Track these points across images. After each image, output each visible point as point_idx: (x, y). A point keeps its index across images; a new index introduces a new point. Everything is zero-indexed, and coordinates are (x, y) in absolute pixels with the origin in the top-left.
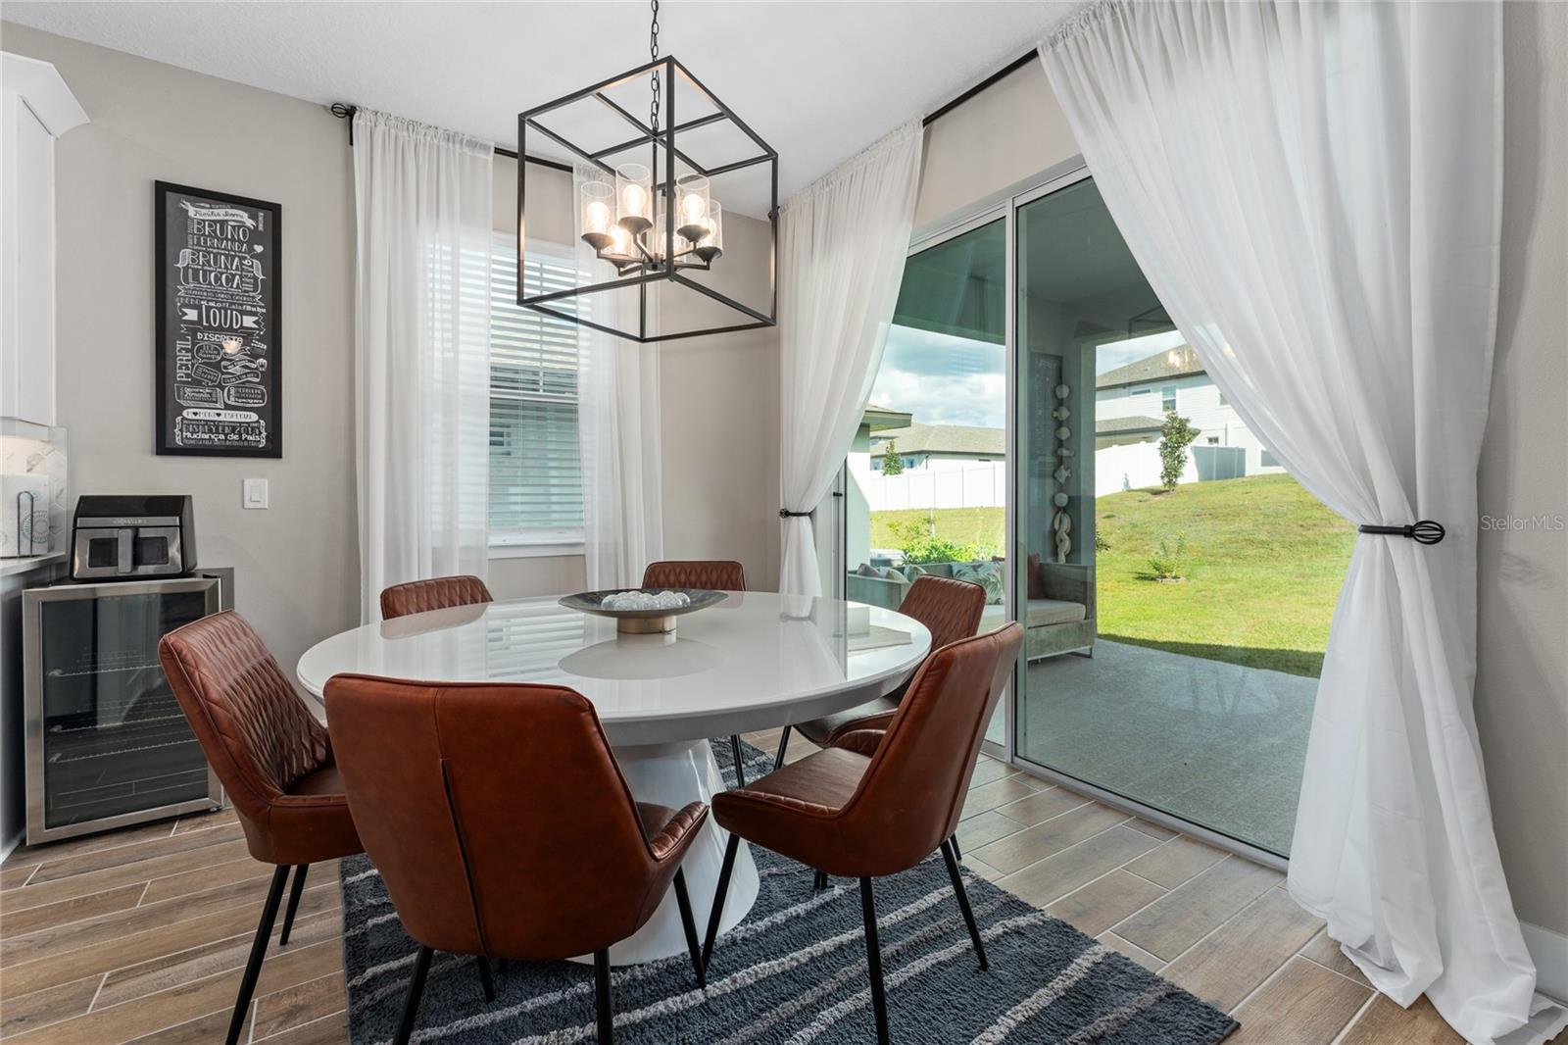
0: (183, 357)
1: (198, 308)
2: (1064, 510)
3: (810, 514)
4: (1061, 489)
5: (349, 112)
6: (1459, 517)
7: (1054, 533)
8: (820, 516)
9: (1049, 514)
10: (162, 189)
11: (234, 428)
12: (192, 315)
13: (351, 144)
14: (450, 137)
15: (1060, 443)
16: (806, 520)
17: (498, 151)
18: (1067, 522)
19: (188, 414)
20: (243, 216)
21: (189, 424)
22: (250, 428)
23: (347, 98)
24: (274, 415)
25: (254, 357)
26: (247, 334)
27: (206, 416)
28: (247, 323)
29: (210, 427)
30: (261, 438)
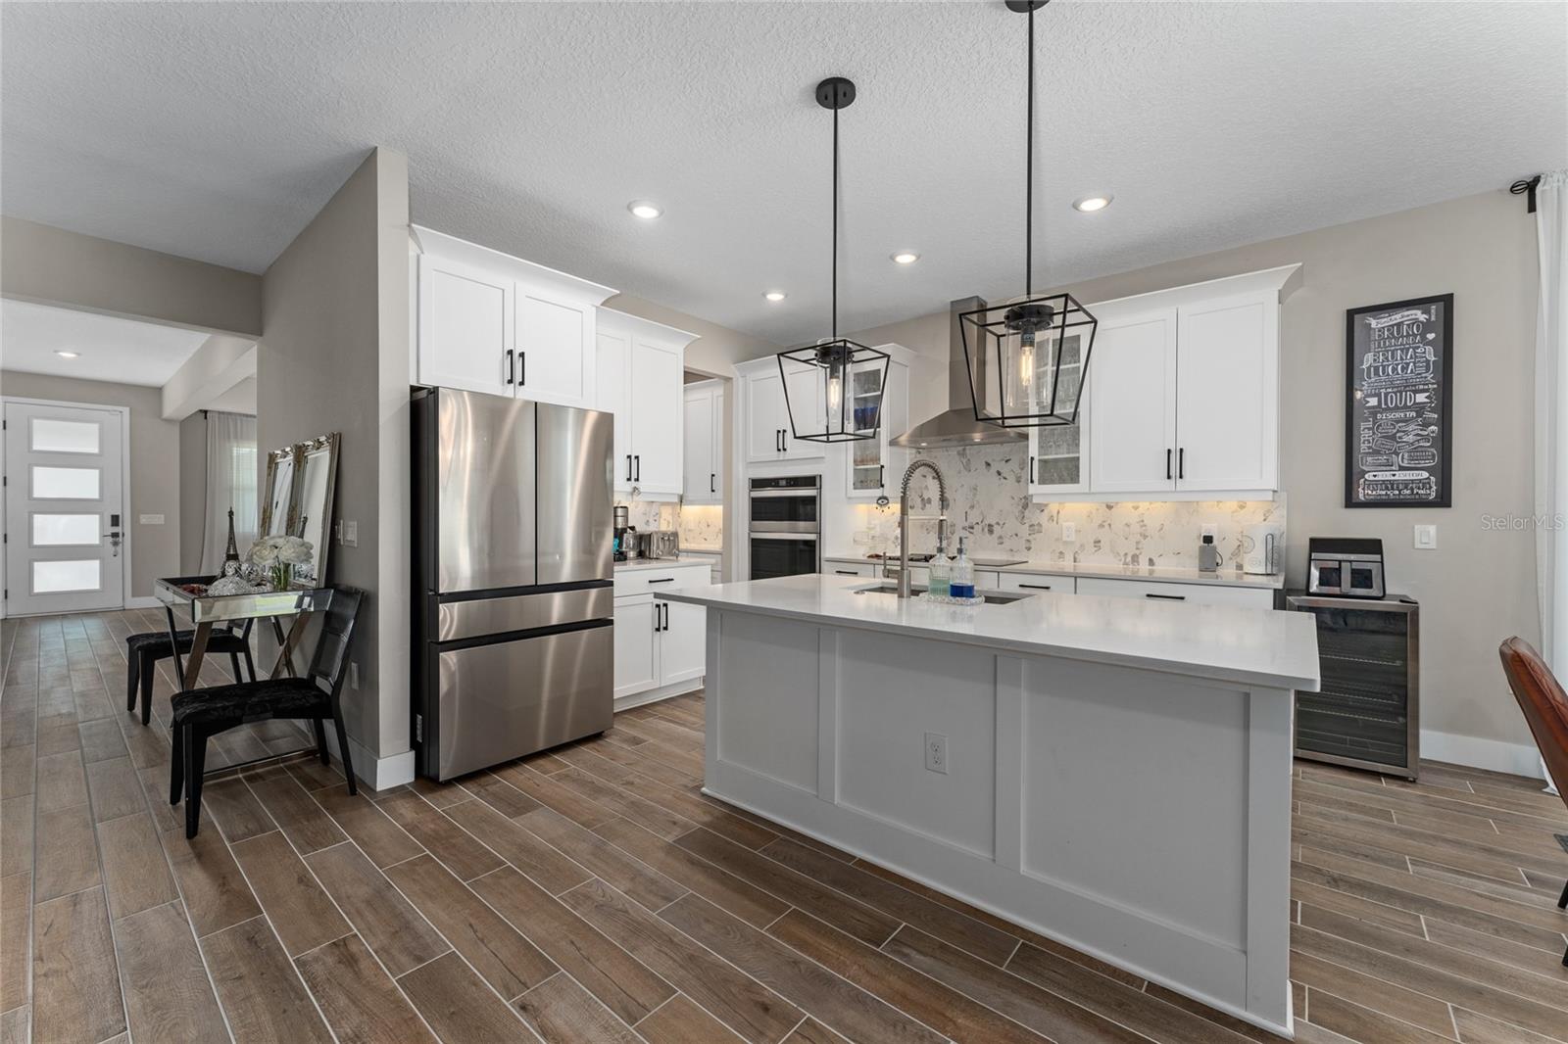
0: (1366, 435)
1: (1378, 395)
5: (1533, 184)
10: (1352, 314)
11: (1408, 484)
12: (1375, 401)
19: (1368, 476)
20: (1416, 314)
21: (1370, 484)
23: (1531, 172)
24: (1444, 472)
25: (1426, 425)
26: (1420, 409)
27: (1383, 476)
28: (1421, 398)
29: (1387, 485)
30: (1431, 491)
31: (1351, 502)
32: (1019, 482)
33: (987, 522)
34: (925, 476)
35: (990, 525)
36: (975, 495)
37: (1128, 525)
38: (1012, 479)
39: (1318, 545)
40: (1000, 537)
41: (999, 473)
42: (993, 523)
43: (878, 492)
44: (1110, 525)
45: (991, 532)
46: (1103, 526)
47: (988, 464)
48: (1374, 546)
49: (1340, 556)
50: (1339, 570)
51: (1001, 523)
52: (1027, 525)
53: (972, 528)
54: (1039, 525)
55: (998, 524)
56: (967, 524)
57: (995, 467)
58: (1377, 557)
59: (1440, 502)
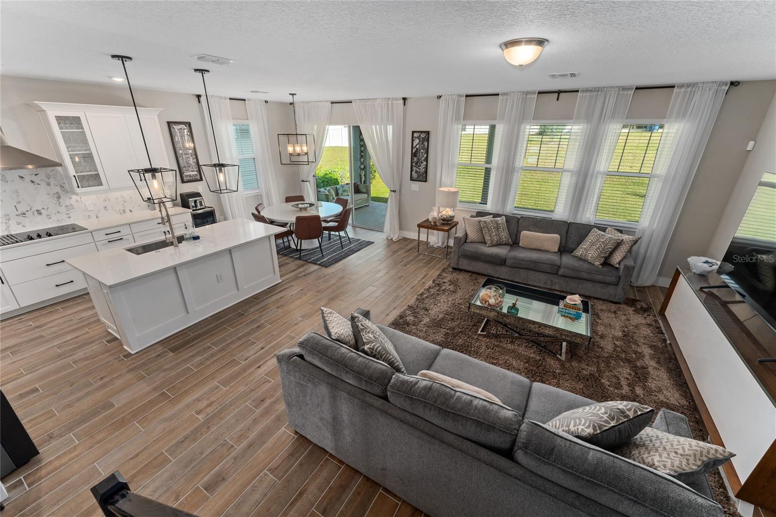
0: (181, 161)
1: (181, 150)
2: (363, 169)
4: (362, 164)
5: (199, 96)
6: (397, 190)
7: (361, 175)
8: (311, 181)
9: (359, 170)
10: (169, 123)
11: (193, 175)
12: (180, 152)
13: (200, 102)
14: (220, 98)
15: (362, 152)
17: (230, 99)
18: (363, 172)
19: (185, 174)
20: (184, 126)
21: (187, 176)
22: (197, 175)
24: (199, 171)
25: (193, 159)
26: (191, 154)
27: (188, 173)
29: (190, 176)
30: (198, 177)
31: (184, 182)
32: (49, 185)
33: (35, 209)
37: (117, 199)
39: (183, 196)
41: (34, 183)
44: (109, 200)
46: (106, 201)
47: (23, 178)
48: (199, 195)
49: (196, 199)
50: (197, 203)
51: (46, 208)
52: (63, 207)
54: (71, 205)
55: (43, 208)
58: (201, 197)
59: (201, 179)
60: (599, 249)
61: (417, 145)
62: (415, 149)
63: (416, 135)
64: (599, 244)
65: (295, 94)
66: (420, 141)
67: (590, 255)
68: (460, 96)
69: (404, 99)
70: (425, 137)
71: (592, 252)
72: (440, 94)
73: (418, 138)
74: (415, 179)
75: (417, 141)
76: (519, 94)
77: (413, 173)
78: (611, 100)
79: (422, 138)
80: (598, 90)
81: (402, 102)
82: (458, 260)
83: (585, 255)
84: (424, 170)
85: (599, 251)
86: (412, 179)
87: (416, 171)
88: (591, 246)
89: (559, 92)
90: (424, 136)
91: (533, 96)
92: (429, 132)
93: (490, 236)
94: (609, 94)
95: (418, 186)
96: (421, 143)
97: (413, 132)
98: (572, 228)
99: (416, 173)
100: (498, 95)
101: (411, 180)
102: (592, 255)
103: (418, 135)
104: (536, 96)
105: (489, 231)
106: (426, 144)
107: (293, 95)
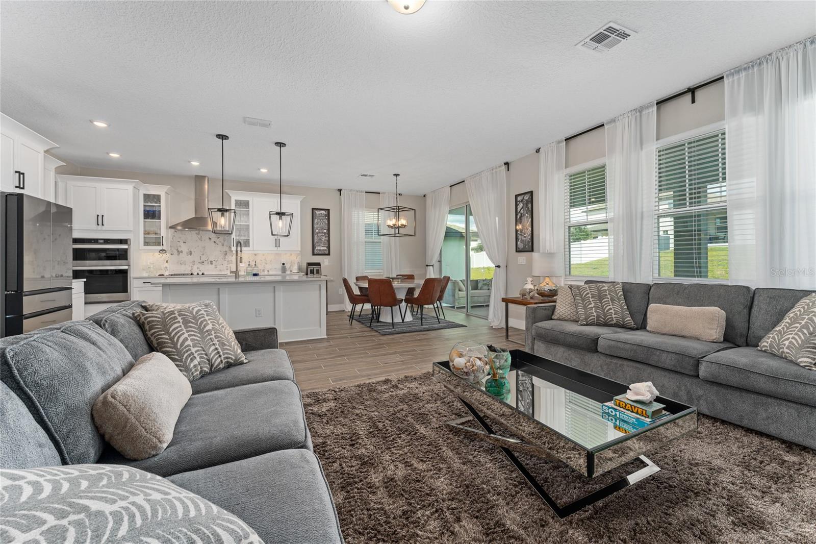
0: (316, 238)
1: (318, 229)
3: (432, 266)
5: (340, 190)
6: (503, 265)
10: (313, 209)
11: (323, 250)
12: (317, 231)
13: (341, 195)
14: (357, 191)
16: (431, 267)
17: (366, 192)
19: (316, 248)
20: (324, 212)
21: (317, 250)
22: (325, 250)
23: (340, 188)
24: (329, 248)
25: (326, 237)
26: (325, 233)
27: (319, 248)
28: (325, 231)
29: (320, 250)
30: (327, 252)
31: (314, 254)
32: (223, 246)
33: (210, 260)
34: (179, 242)
35: (211, 261)
36: (204, 250)
38: (220, 244)
39: (309, 264)
40: (216, 266)
41: (215, 242)
42: (212, 260)
43: (160, 248)
45: (212, 263)
47: (210, 239)
48: (319, 264)
49: (314, 267)
50: (314, 270)
53: (203, 262)
55: (214, 261)
56: (201, 261)
57: (213, 240)
58: (319, 267)
59: (329, 254)
60: (808, 329)
61: (521, 210)
62: (520, 214)
63: (519, 198)
64: (807, 317)
65: (399, 175)
66: (523, 204)
67: (787, 343)
68: (559, 142)
69: (507, 164)
70: (529, 198)
71: (791, 336)
72: (537, 147)
73: (522, 201)
74: (520, 249)
75: (521, 205)
76: (630, 115)
77: (519, 243)
78: (793, 64)
79: (526, 200)
80: (758, 62)
81: (504, 167)
82: (533, 344)
83: (778, 345)
84: (529, 237)
85: (805, 331)
86: (518, 250)
87: (521, 240)
88: (790, 325)
89: (692, 91)
90: (527, 198)
91: (651, 110)
92: (532, 191)
93: (585, 307)
94: (785, 58)
95: (525, 258)
96: (525, 207)
97: (517, 196)
98: (761, 298)
99: (522, 243)
100: (603, 125)
101: (516, 251)
102: (791, 342)
103: (522, 198)
104: (655, 107)
105: (583, 300)
106: (530, 206)
107: (396, 175)
